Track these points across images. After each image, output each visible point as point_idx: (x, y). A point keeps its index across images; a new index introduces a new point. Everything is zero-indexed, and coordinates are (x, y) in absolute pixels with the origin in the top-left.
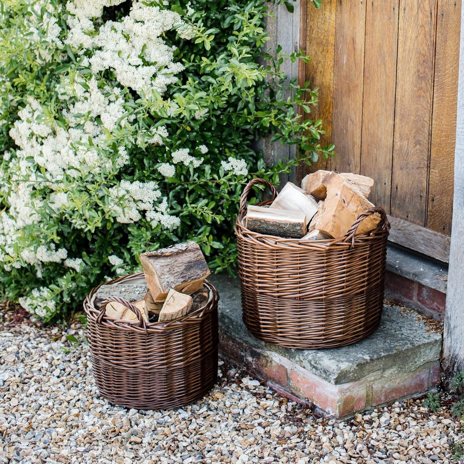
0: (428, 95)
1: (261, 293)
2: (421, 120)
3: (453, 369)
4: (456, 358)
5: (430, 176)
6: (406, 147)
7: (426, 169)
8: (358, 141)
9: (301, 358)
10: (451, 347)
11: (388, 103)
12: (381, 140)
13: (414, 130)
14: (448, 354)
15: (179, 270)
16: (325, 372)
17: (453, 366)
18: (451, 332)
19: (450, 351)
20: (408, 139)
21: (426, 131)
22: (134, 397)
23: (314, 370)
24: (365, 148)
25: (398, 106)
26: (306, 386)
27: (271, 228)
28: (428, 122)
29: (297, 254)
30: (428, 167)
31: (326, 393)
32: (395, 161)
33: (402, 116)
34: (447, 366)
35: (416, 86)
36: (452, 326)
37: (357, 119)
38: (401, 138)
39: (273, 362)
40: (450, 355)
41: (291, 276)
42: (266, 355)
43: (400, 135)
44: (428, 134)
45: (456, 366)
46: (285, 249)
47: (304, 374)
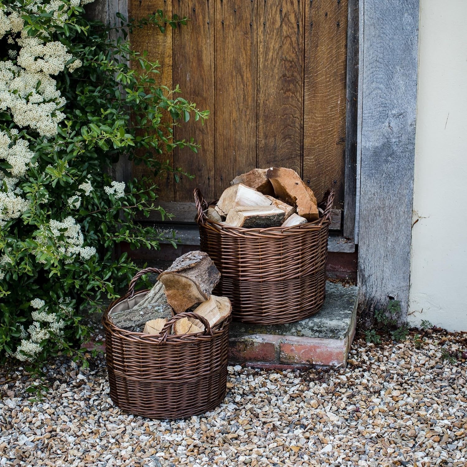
0: (298, 94)
1: (263, 282)
2: (290, 118)
3: (369, 310)
4: (372, 300)
5: (304, 163)
6: (273, 143)
7: (298, 158)
8: (211, 148)
9: (299, 328)
10: (366, 293)
11: (247, 108)
12: (240, 142)
13: (282, 127)
14: (363, 299)
15: (206, 278)
16: (332, 331)
17: (370, 307)
18: (365, 281)
19: (365, 297)
20: (275, 136)
21: (297, 125)
22: (193, 405)
23: (317, 334)
24: (220, 152)
25: (261, 109)
26: (303, 351)
27: (262, 222)
28: (299, 117)
29: (299, 238)
30: (302, 156)
31: (329, 350)
32: (260, 157)
33: (267, 117)
34: (363, 309)
35: (282, 89)
36: (366, 276)
37: (209, 128)
38: (266, 137)
39: (255, 344)
40: (365, 300)
41: (295, 258)
42: (242, 340)
43: (265, 133)
44: (299, 128)
45: (372, 306)
46: (289, 236)
47: (298, 342)
